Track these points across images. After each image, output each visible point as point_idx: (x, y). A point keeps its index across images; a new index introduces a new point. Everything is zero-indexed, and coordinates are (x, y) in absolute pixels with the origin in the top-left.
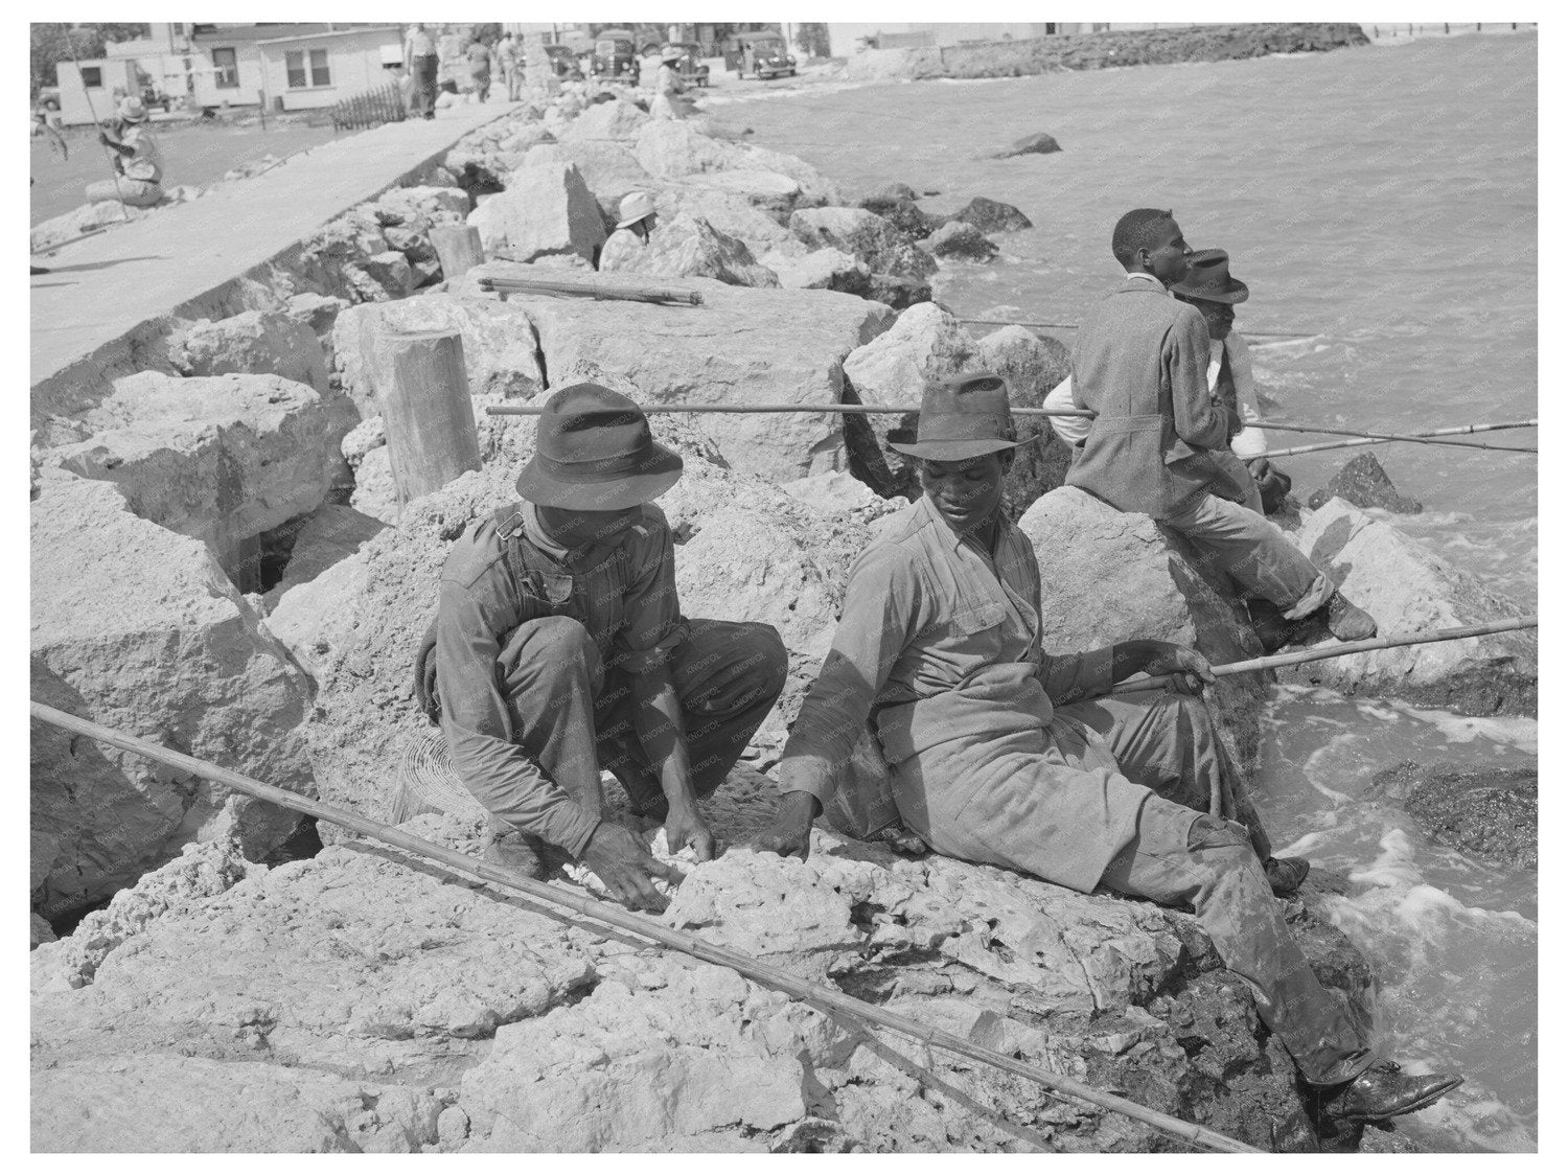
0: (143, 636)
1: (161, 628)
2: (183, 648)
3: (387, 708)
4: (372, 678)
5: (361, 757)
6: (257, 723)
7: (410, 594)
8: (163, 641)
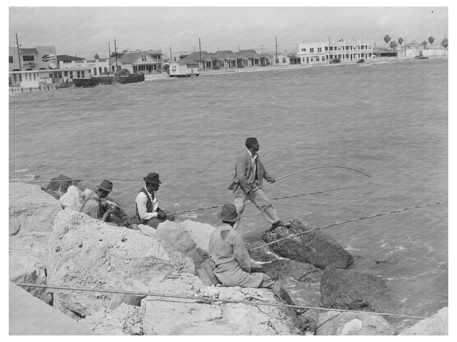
0: (20, 277)
1: (23, 275)
2: (27, 279)
3: (82, 283)
4: (77, 277)
5: (77, 294)
6: (39, 292)
7: (82, 259)
8: (24, 277)
